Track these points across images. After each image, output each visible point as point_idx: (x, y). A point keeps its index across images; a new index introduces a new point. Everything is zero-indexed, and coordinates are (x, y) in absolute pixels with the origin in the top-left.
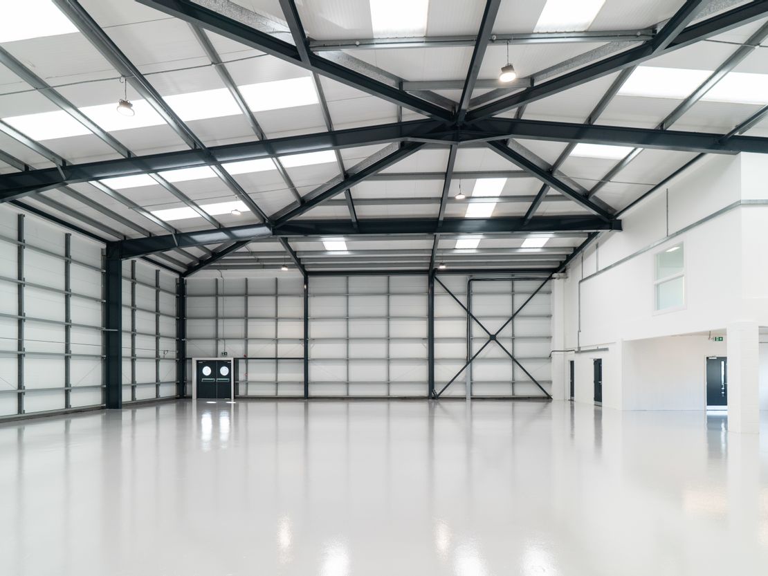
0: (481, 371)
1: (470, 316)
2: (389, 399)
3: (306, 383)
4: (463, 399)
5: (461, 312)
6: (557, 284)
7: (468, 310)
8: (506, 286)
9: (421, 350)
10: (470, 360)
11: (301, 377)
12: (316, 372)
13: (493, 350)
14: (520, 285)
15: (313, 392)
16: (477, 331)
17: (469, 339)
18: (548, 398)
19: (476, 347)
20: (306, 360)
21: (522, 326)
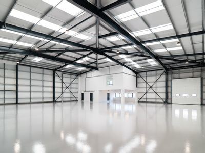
0: (65, 95)
1: (63, 82)
2: (43, 102)
3: (17, 99)
4: (61, 102)
5: (61, 81)
6: (79, 77)
7: (62, 80)
8: (69, 76)
9: (51, 90)
10: (62, 92)
11: (15, 97)
12: (20, 95)
13: (67, 90)
14: (72, 76)
15: (19, 101)
16: (64, 86)
17: (62, 88)
18: (77, 101)
19: (64, 89)
20: (17, 91)
21: (73, 85)
